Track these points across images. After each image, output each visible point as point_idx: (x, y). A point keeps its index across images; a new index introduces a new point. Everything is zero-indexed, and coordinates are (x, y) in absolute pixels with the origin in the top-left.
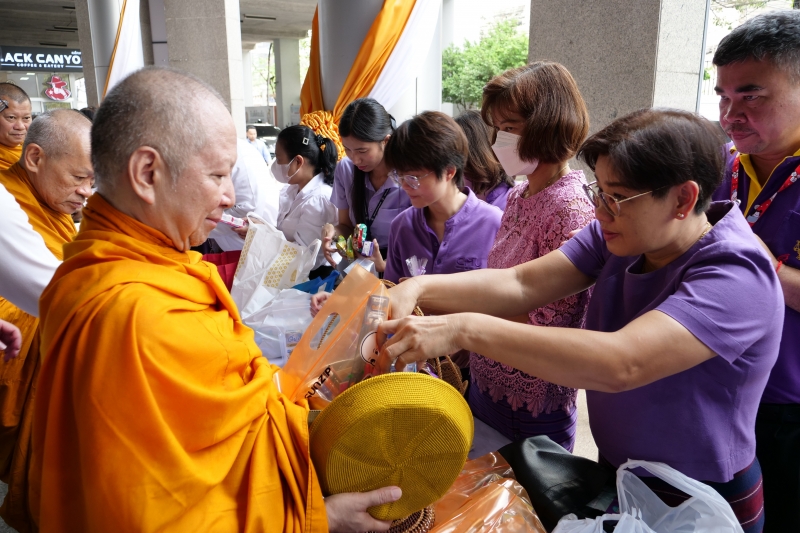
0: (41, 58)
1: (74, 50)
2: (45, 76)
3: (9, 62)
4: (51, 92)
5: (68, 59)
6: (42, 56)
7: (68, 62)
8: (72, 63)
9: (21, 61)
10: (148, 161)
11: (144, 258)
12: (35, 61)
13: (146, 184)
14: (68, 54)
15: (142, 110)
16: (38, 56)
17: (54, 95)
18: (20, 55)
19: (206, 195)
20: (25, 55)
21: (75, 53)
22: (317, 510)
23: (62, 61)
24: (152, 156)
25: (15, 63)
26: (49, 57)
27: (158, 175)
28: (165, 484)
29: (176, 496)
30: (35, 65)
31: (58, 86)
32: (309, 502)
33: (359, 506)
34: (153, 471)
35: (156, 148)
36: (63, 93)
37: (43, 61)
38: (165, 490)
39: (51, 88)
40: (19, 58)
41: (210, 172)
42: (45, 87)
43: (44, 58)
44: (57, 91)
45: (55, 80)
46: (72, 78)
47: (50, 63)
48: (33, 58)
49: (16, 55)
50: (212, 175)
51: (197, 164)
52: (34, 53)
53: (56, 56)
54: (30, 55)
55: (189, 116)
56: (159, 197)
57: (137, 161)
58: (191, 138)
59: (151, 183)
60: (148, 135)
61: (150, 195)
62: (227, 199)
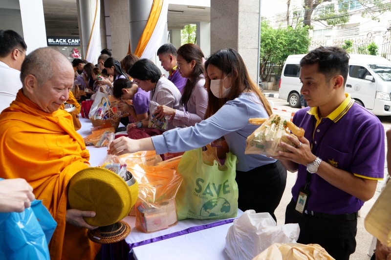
2: (71, 48)
3: (57, 43)
10: (32, 80)
12: (67, 42)
13: (30, 87)
16: (69, 40)
17: (74, 56)
19: (51, 94)
20: (64, 40)
23: (78, 42)
24: (33, 78)
25: (60, 43)
26: (73, 40)
27: (34, 85)
30: (67, 44)
31: (76, 52)
35: (34, 75)
36: (78, 55)
39: (73, 53)
40: (61, 41)
41: (54, 87)
42: (71, 53)
43: (71, 41)
44: (75, 54)
45: (75, 50)
47: (73, 43)
48: (67, 41)
49: (60, 40)
51: (49, 83)
52: (67, 38)
53: (76, 40)
55: (49, 66)
56: (35, 92)
57: (27, 79)
58: (47, 74)
59: (32, 87)
60: (33, 71)
61: (31, 91)
62: (63, 98)
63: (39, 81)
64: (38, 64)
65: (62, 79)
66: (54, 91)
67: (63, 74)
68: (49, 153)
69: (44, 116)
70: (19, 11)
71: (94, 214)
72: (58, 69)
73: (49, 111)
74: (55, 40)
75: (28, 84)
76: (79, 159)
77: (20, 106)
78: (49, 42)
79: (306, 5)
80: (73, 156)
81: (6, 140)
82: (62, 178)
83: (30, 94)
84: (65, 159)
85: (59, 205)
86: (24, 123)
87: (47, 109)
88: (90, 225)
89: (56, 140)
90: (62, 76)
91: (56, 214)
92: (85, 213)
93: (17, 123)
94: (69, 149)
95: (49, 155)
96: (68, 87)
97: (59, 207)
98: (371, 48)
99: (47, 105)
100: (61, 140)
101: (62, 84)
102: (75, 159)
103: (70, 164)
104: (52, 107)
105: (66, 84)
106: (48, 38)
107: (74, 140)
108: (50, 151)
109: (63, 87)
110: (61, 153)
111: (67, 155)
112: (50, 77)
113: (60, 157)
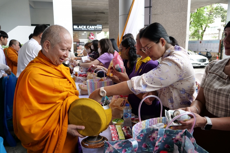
0: (88, 27)
1: (97, 24)
2: (89, 33)
3: (80, 28)
4: (90, 37)
5: (96, 27)
6: (89, 26)
7: (96, 28)
8: (97, 29)
9: (83, 28)
10: (48, 44)
12: (87, 28)
14: (96, 26)
16: (88, 26)
17: (91, 38)
18: (83, 26)
20: (84, 26)
21: (98, 25)
22: (65, 126)
23: (94, 28)
24: (49, 42)
26: (91, 26)
28: (28, 108)
29: (30, 111)
30: (87, 29)
31: (92, 35)
32: (63, 124)
33: (74, 128)
34: (26, 105)
35: (49, 41)
36: (94, 38)
37: (89, 28)
38: (27, 109)
39: (90, 36)
40: (83, 27)
41: (60, 48)
43: (89, 27)
44: (92, 37)
45: (92, 34)
46: (96, 33)
47: (91, 29)
48: (86, 27)
49: (82, 26)
50: (61, 49)
52: (86, 25)
53: (92, 26)
54: (85, 26)
55: (58, 35)
56: (49, 51)
58: (57, 40)
59: (48, 48)
60: (48, 38)
61: (47, 51)
62: (66, 55)
63: (52, 45)
64: (52, 34)
65: (65, 44)
66: (60, 51)
67: (66, 41)
69: (53, 67)
72: (63, 37)
74: (78, 27)
75: (45, 47)
77: (40, 60)
78: (74, 28)
82: (65, 105)
86: (40, 69)
88: (81, 135)
90: (66, 42)
91: (62, 128)
93: (37, 69)
95: (55, 90)
96: (69, 49)
99: (56, 59)
100: (62, 82)
101: (66, 47)
105: (68, 47)
106: (74, 25)
107: (70, 82)
109: (66, 48)
110: (62, 89)
111: (66, 91)
112: (59, 42)
113: (61, 92)
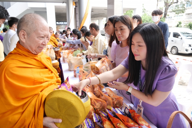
6: (65, 22)
10: (23, 33)
11: (22, 55)
13: (23, 39)
15: (23, 22)
18: (61, 22)
19: (36, 42)
22: (40, 120)
24: (24, 32)
27: (26, 37)
35: (24, 30)
41: (37, 36)
51: (34, 34)
56: (26, 41)
57: (21, 33)
58: (33, 28)
61: (24, 41)
62: (44, 43)
63: (28, 34)
65: (42, 31)
68: (35, 80)
69: (32, 57)
70: (46, 12)
71: (60, 121)
73: (36, 53)
75: (21, 37)
76: (54, 83)
77: (18, 51)
78: (57, 23)
79: (165, 5)
80: (50, 82)
81: (6, 72)
82: (41, 97)
83: (24, 43)
84: (44, 84)
85: (39, 115)
86: (19, 61)
87: (35, 52)
89: (40, 72)
91: (37, 121)
92: (55, 120)
93: (14, 61)
94: (48, 78)
95: (35, 82)
97: (38, 116)
98: (190, 25)
99: (34, 48)
100: (43, 72)
102: (51, 84)
103: (47, 87)
104: (38, 50)
107: (52, 72)
108: (35, 79)
110: (42, 81)
111: (46, 81)
112: (34, 30)
113: (41, 83)
